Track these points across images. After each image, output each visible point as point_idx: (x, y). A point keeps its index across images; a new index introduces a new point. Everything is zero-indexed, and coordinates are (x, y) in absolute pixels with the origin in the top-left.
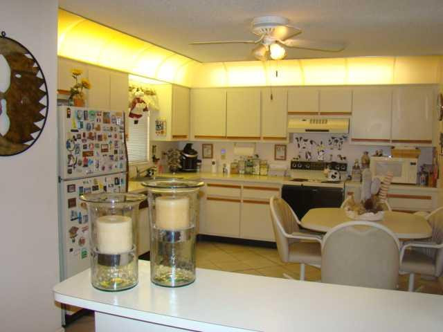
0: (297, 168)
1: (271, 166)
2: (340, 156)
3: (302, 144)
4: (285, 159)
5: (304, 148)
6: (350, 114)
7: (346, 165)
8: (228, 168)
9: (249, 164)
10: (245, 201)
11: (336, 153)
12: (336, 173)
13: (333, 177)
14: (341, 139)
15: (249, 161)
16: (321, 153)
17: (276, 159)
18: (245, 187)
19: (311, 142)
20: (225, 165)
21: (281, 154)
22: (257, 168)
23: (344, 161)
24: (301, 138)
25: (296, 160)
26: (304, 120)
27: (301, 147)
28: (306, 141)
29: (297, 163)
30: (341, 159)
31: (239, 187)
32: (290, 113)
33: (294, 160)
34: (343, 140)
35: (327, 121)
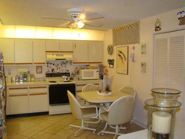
0: (48, 76)
1: (36, 76)
2: (66, 70)
3: (50, 65)
4: (42, 73)
5: (50, 67)
6: (72, 52)
7: (69, 73)
8: (14, 79)
9: (25, 76)
10: (30, 95)
11: (64, 69)
12: (67, 77)
13: (67, 79)
14: (66, 63)
15: (25, 75)
16: (59, 69)
17: (37, 73)
18: (30, 88)
19: (53, 64)
20: (12, 78)
21: (39, 70)
22: (29, 78)
23: (68, 72)
24: (49, 63)
25: (47, 73)
26: (53, 55)
27: (49, 67)
28: (51, 64)
29: (48, 74)
30: (67, 71)
31: (27, 88)
32: (46, 52)
33: (46, 73)
34: (67, 63)
35: (63, 55)
